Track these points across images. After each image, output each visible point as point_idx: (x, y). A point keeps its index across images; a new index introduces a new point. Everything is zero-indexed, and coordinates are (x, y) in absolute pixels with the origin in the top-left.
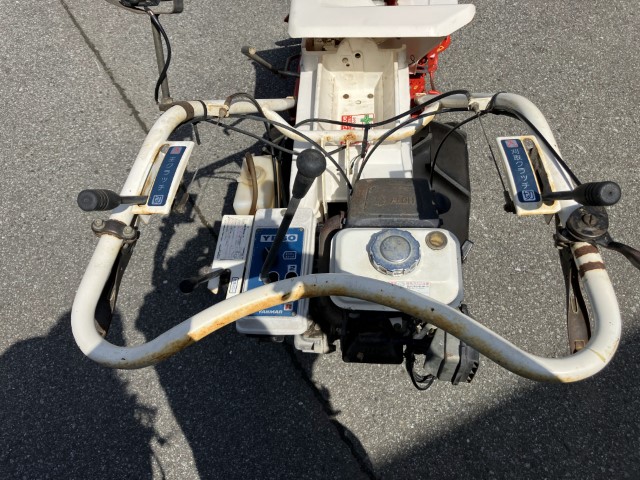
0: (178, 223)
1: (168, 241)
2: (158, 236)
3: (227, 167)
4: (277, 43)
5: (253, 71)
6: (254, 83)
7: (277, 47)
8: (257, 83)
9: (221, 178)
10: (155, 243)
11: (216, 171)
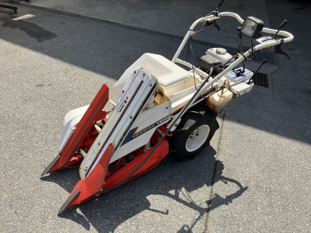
0: (222, 198)
1: (232, 195)
2: (234, 201)
3: (184, 199)
4: (88, 229)
5: (119, 227)
6: (128, 221)
7: (92, 227)
8: (127, 219)
9: (191, 198)
10: (238, 199)
11: (189, 202)
